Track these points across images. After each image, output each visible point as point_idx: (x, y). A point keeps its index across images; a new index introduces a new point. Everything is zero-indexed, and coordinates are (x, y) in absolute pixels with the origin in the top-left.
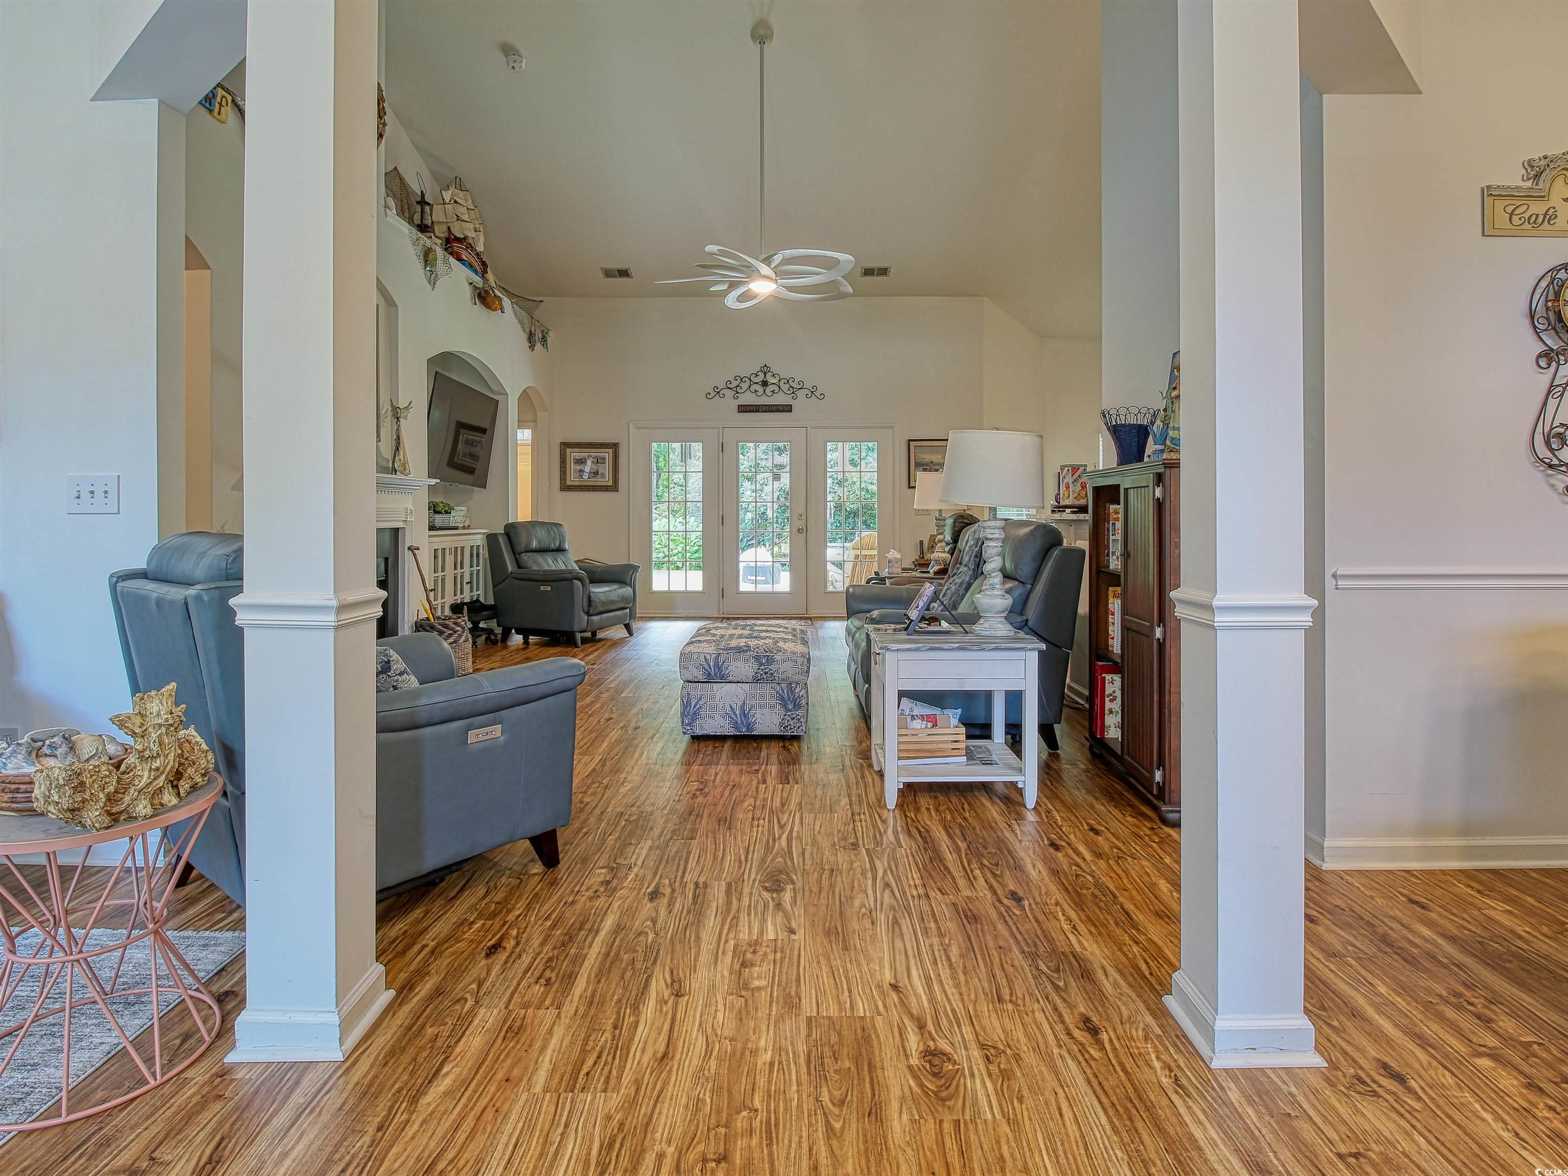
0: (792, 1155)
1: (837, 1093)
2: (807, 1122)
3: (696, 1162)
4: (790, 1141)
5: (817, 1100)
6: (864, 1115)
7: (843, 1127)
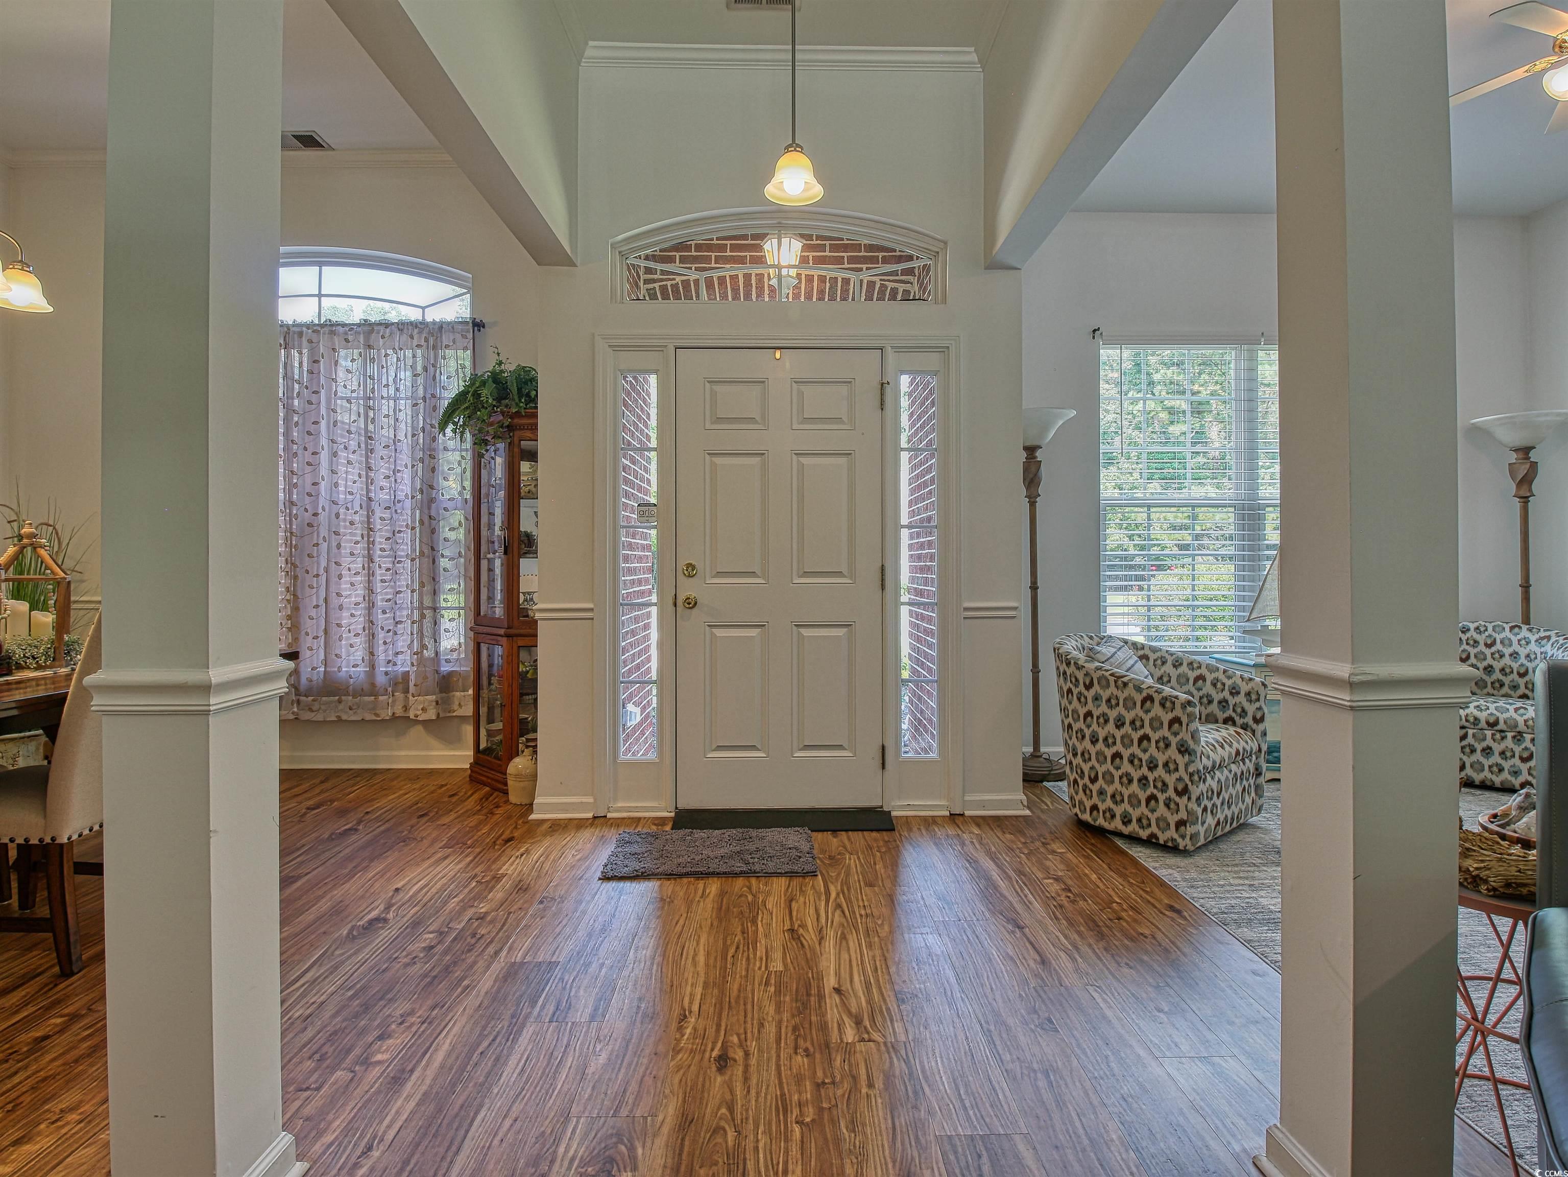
0: (764, 1088)
1: (719, 1139)
2: (750, 1112)
3: (842, 1082)
4: (766, 1098)
5: (739, 1133)
6: (697, 1120)
7: (719, 1109)
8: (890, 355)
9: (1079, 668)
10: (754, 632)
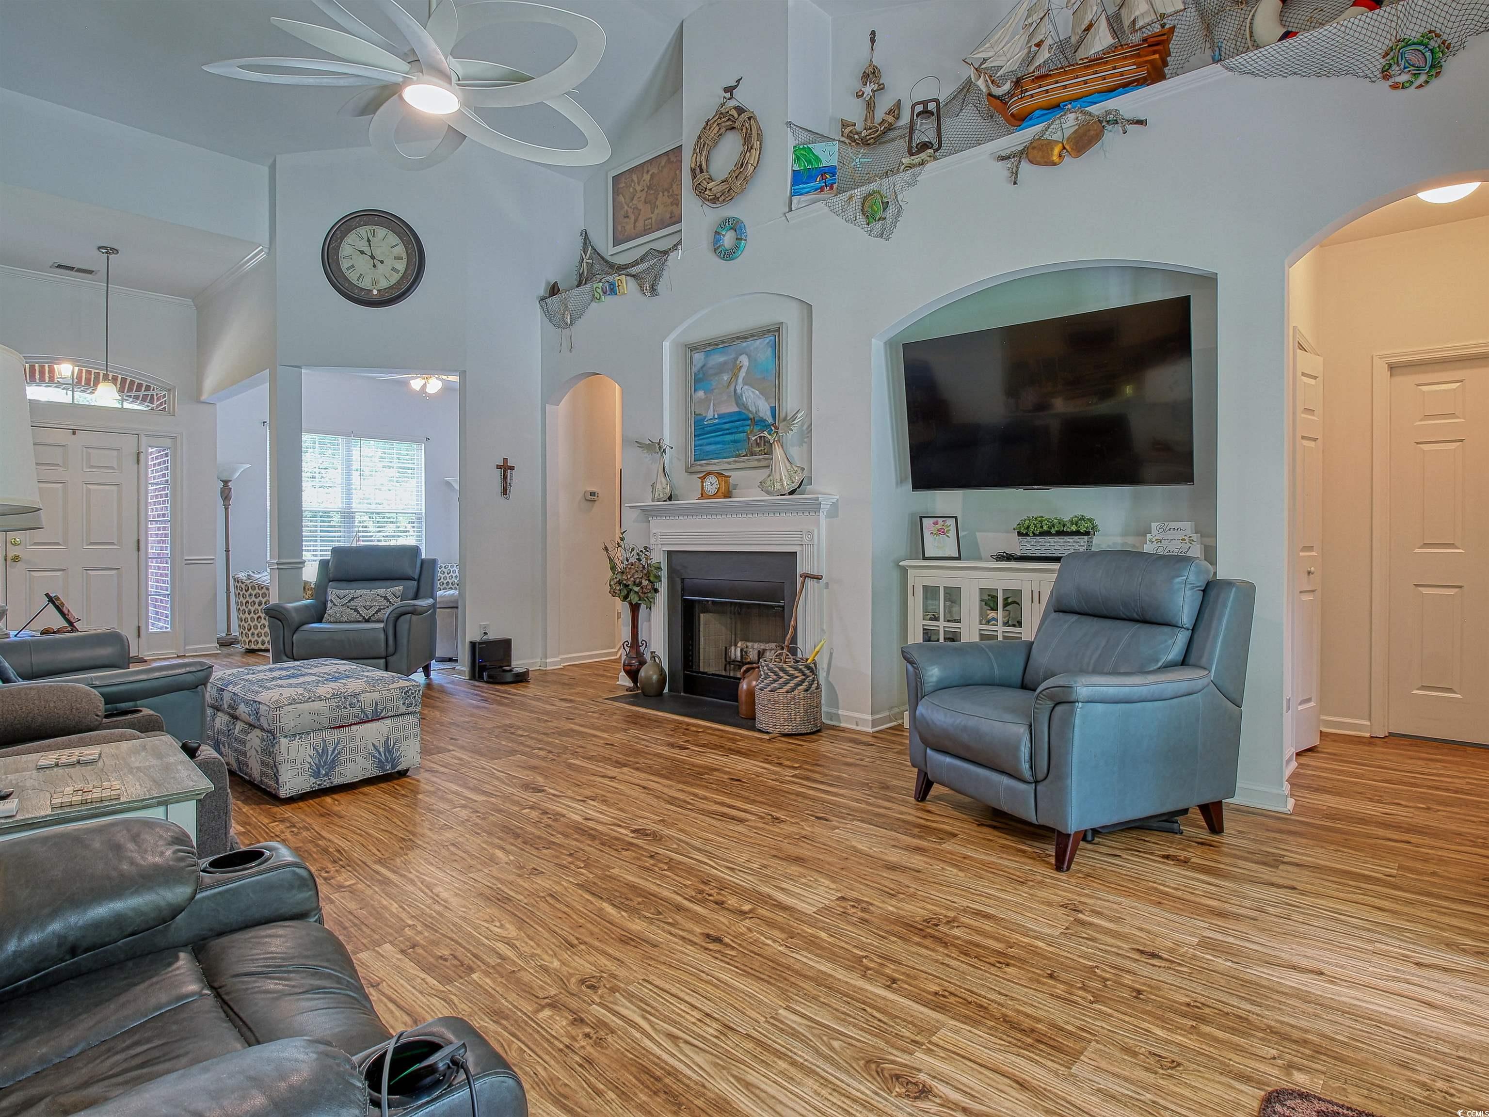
8: (144, 440)
9: (243, 583)
10: (59, 573)
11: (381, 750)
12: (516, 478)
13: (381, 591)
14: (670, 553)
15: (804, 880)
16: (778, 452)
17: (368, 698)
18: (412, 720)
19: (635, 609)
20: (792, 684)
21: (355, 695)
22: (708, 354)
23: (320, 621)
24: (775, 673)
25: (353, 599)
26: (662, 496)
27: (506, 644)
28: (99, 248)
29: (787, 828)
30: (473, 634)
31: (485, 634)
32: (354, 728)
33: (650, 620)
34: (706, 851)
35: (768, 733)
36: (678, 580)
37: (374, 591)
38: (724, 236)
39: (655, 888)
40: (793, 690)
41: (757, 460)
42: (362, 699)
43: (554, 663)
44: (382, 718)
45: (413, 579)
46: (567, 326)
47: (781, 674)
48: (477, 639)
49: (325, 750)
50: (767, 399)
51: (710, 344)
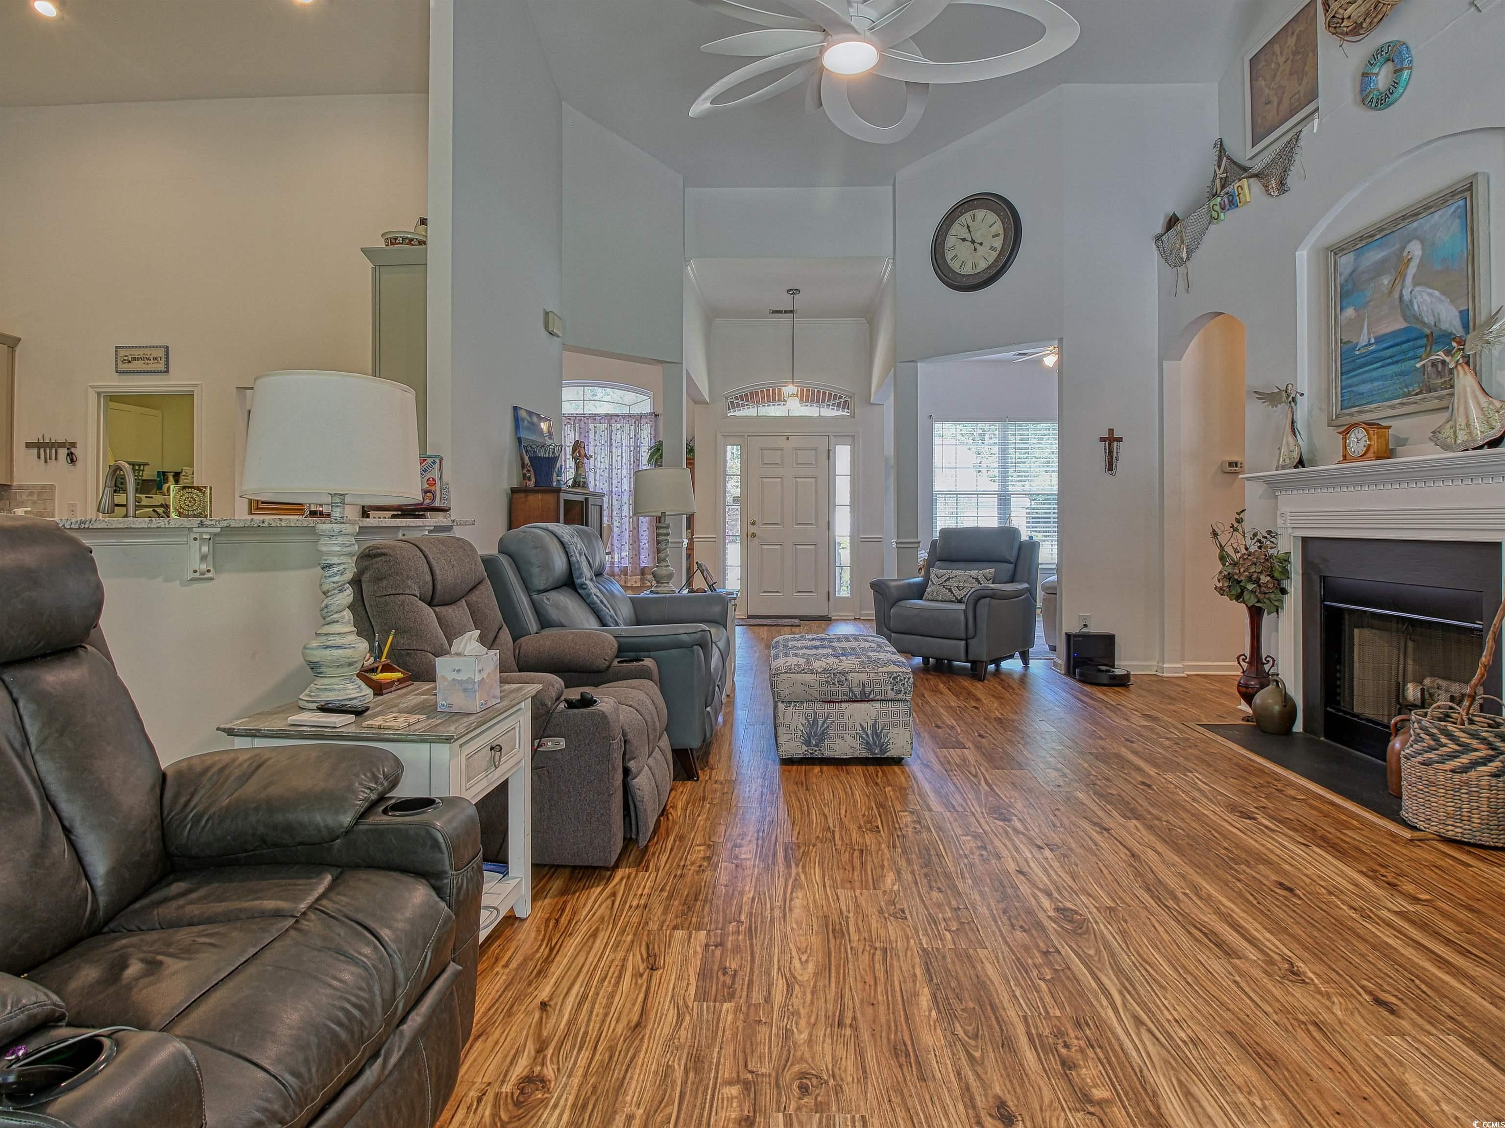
8: (832, 440)
10: (778, 547)
11: (869, 732)
12: (1123, 450)
13: (974, 573)
14: (1305, 539)
15: (1241, 1098)
16: (1465, 381)
17: (856, 678)
18: (901, 707)
19: (1256, 614)
20: (1464, 760)
21: (843, 673)
22: (1359, 252)
23: (921, 598)
24: (1431, 735)
25: (948, 579)
26: (1287, 461)
27: (1109, 641)
28: (789, 290)
29: (1300, 997)
30: (1071, 625)
31: (1085, 626)
32: (844, 705)
33: (1277, 631)
34: (1128, 979)
35: (1414, 828)
36: (1316, 578)
37: (968, 572)
38: (1377, 74)
39: (1005, 997)
40: (1465, 769)
41: (1437, 398)
42: (849, 678)
43: (1174, 670)
44: (872, 700)
45: (1011, 563)
46: (1183, 262)
47: (1444, 740)
48: (1075, 630)
49: (815, 722)
50: (1453, 301)
51: (1361, 239)
